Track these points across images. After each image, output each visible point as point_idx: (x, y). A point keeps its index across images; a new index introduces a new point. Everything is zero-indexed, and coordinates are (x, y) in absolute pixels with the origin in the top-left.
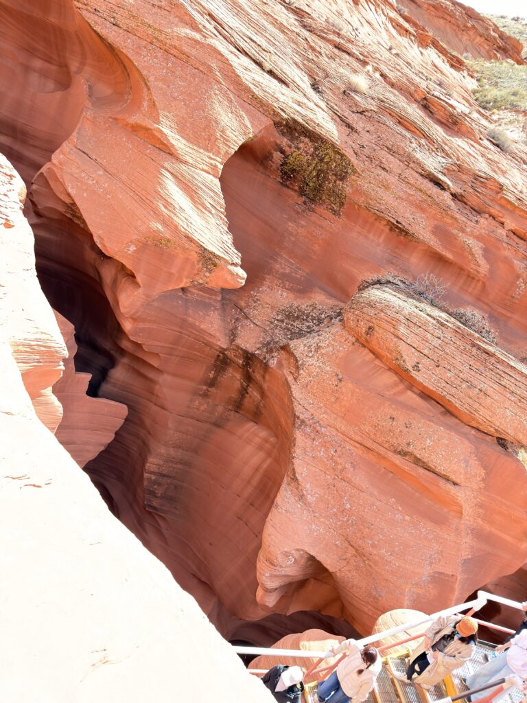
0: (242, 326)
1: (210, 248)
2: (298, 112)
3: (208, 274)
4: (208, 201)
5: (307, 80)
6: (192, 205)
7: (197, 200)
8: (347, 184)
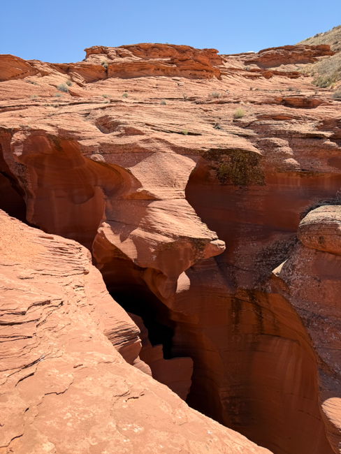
0: (238, 275)
1: (196, 237)
2: (213, 144)
3: (201, 252)
5: (211, 127)
6: (176, 219)
7: (178, 215)
8: (260, 166)
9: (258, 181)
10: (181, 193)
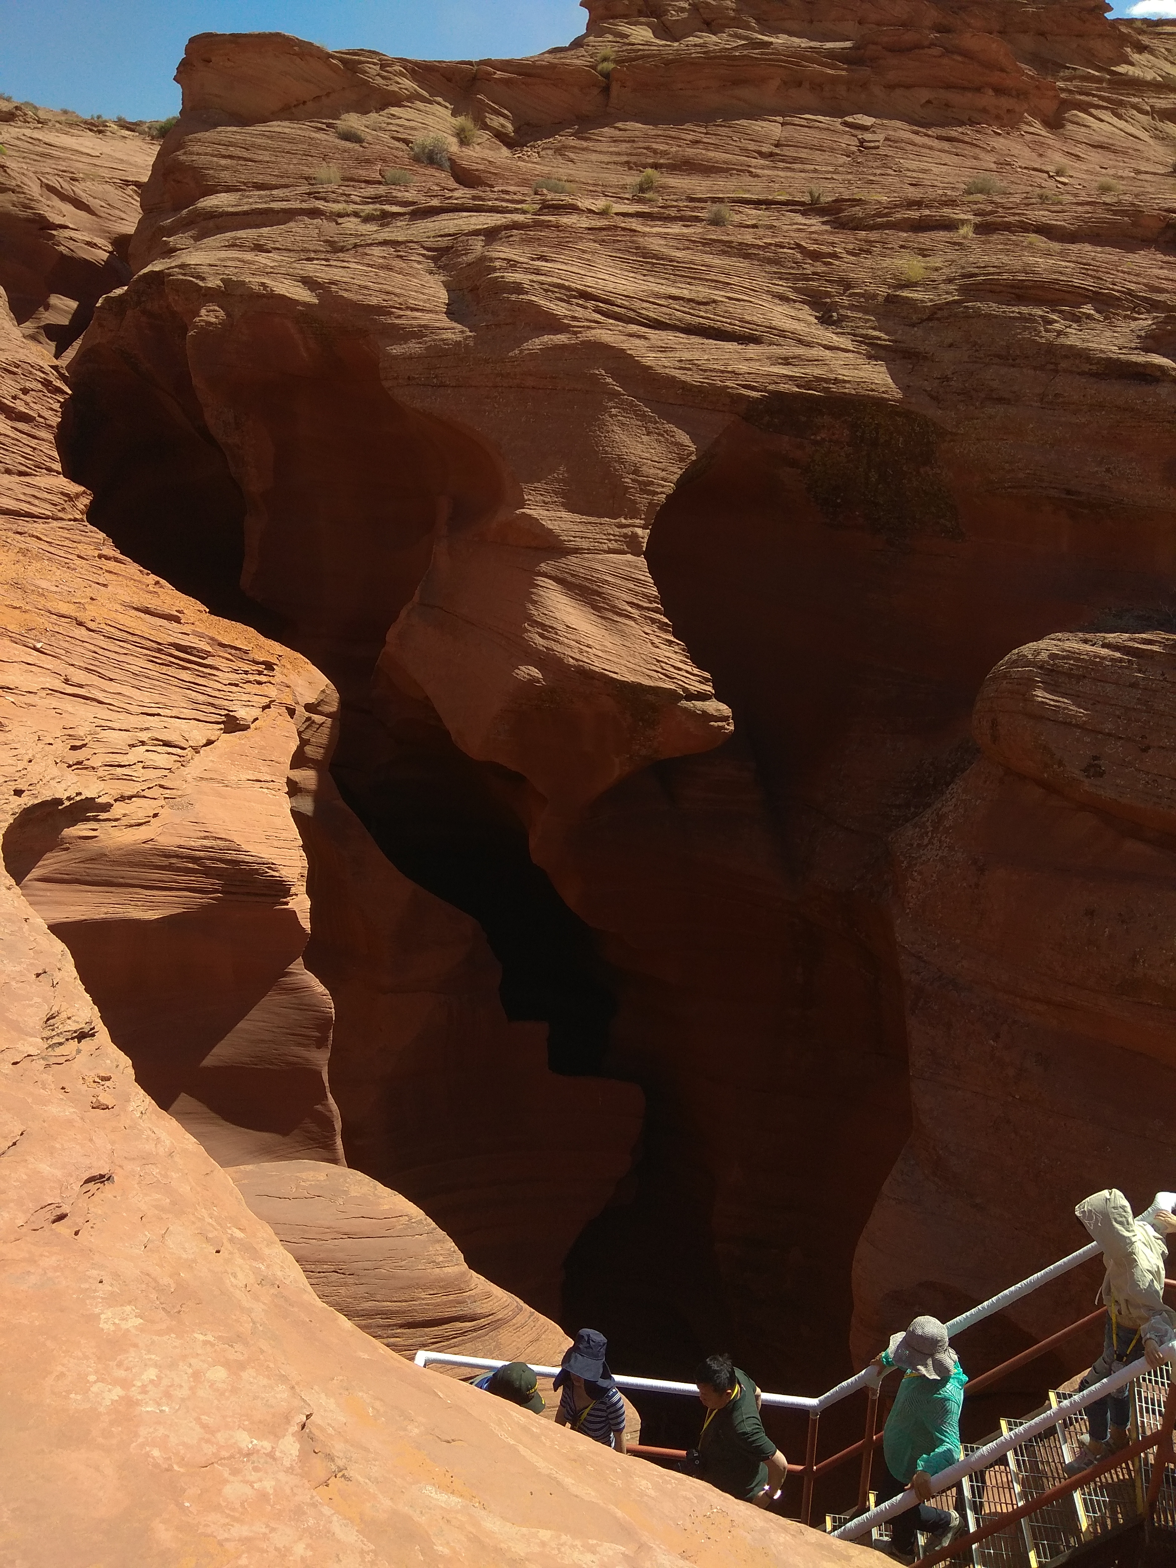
0: (822, 843)
1: (631, 678)
2: (787, 376)
3: (649, 733)
4: (622, 598)
5: (807, 314)
6: (593, 617)
7: (602, 605)
8: (939, 467)
9: (942, 521)
10: (635, 536)
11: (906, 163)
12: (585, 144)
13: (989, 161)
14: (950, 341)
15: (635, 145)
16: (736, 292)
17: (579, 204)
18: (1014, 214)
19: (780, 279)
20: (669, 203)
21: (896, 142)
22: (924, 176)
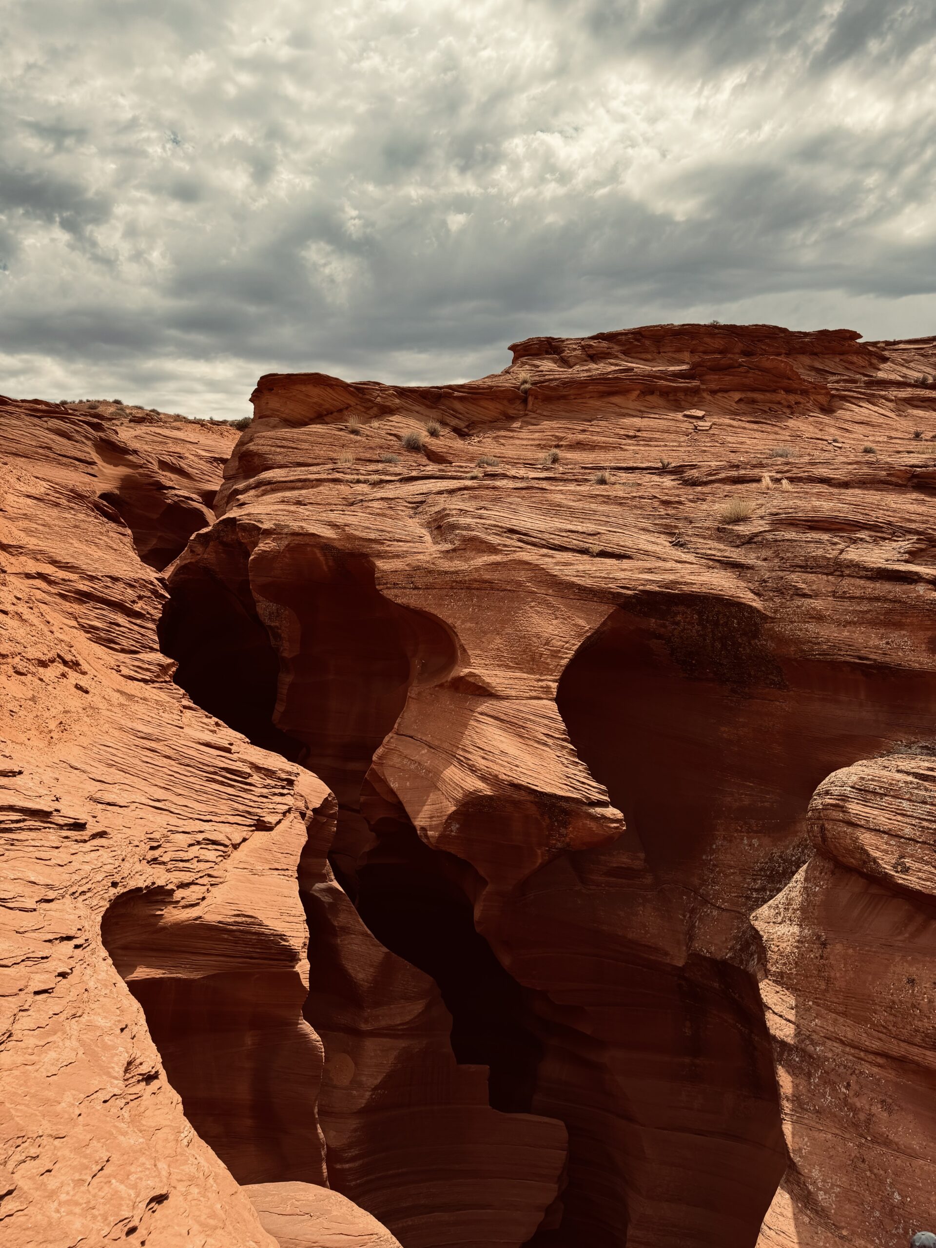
0: (700, 919)
1: (548, 790)
2: (650, 580)
3: (563, 830)
4: (540, 731)
5: (663, 540)
6: (520, 745)
7: (526, 736)
8: (765, 640)
9: (770, 677)
10: (548, 687)
11: (729, 439)
12: (511, 434)
13: (786, 435)
14: (763, 557)
15: (545, 434)
16: (613, 527)
17: (508, 473)
18: (804, 472)
19: (644, 518)
20: (567, 471)
21: (721, 425)
22: (740, 446)
